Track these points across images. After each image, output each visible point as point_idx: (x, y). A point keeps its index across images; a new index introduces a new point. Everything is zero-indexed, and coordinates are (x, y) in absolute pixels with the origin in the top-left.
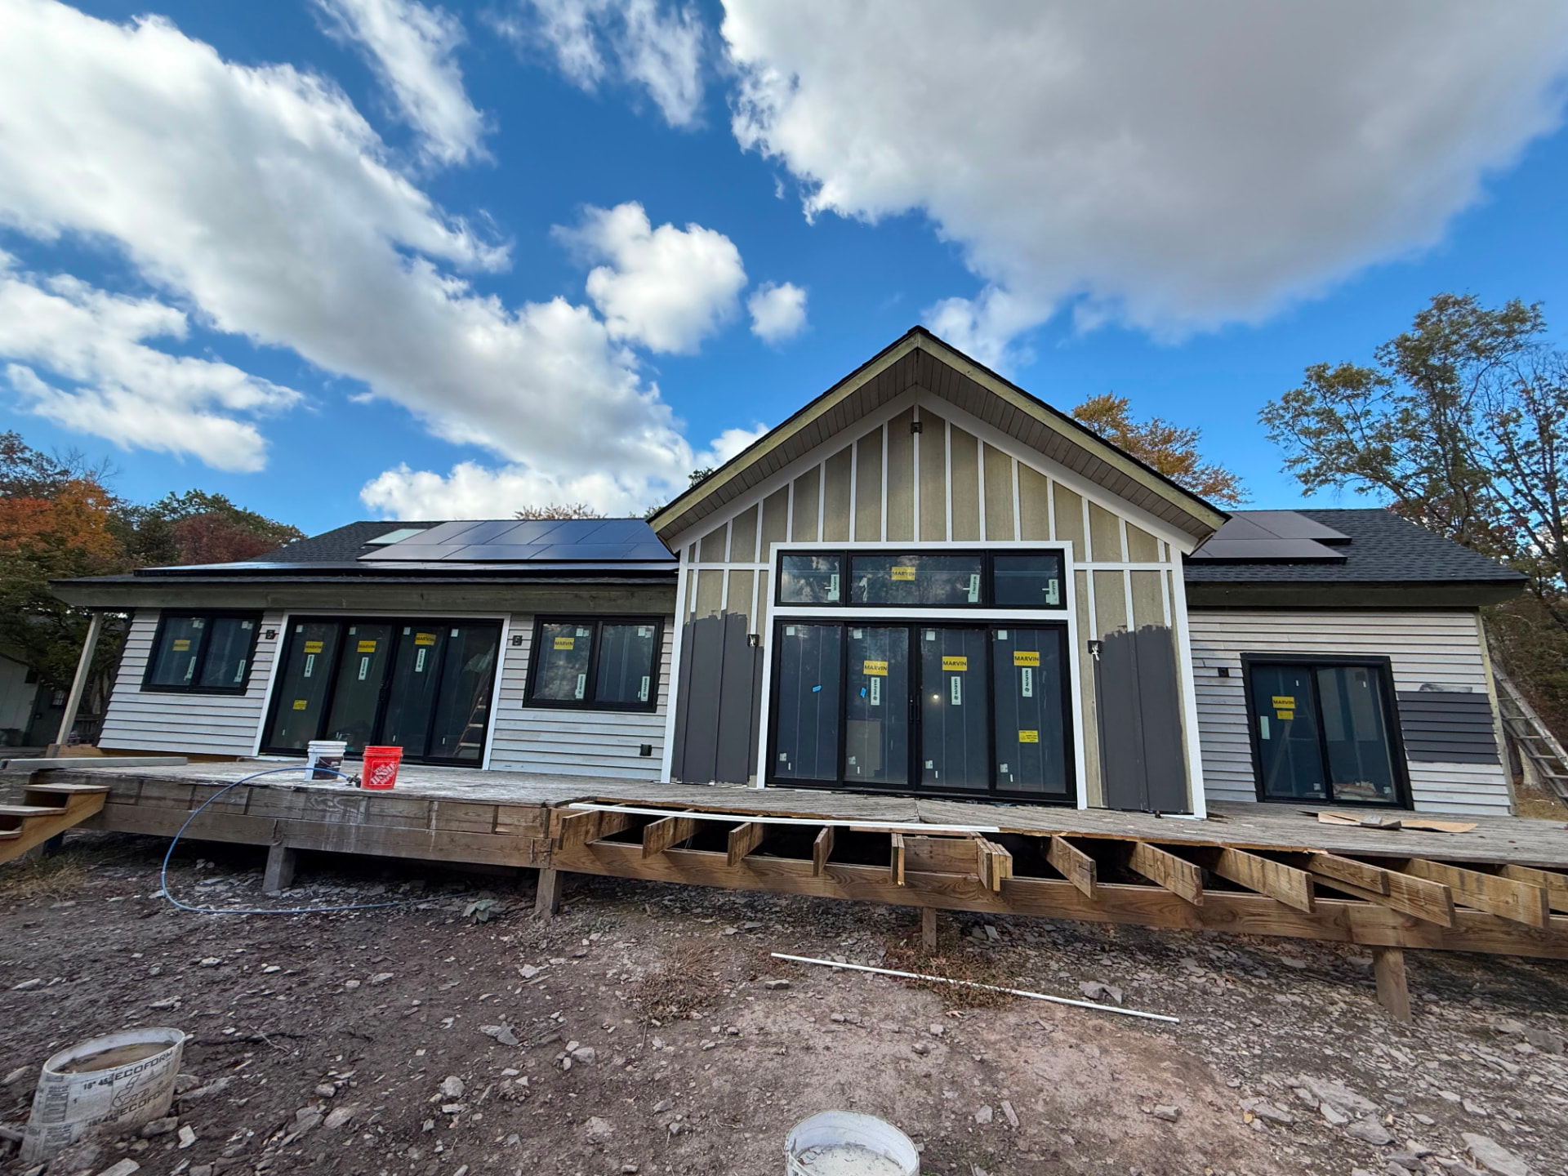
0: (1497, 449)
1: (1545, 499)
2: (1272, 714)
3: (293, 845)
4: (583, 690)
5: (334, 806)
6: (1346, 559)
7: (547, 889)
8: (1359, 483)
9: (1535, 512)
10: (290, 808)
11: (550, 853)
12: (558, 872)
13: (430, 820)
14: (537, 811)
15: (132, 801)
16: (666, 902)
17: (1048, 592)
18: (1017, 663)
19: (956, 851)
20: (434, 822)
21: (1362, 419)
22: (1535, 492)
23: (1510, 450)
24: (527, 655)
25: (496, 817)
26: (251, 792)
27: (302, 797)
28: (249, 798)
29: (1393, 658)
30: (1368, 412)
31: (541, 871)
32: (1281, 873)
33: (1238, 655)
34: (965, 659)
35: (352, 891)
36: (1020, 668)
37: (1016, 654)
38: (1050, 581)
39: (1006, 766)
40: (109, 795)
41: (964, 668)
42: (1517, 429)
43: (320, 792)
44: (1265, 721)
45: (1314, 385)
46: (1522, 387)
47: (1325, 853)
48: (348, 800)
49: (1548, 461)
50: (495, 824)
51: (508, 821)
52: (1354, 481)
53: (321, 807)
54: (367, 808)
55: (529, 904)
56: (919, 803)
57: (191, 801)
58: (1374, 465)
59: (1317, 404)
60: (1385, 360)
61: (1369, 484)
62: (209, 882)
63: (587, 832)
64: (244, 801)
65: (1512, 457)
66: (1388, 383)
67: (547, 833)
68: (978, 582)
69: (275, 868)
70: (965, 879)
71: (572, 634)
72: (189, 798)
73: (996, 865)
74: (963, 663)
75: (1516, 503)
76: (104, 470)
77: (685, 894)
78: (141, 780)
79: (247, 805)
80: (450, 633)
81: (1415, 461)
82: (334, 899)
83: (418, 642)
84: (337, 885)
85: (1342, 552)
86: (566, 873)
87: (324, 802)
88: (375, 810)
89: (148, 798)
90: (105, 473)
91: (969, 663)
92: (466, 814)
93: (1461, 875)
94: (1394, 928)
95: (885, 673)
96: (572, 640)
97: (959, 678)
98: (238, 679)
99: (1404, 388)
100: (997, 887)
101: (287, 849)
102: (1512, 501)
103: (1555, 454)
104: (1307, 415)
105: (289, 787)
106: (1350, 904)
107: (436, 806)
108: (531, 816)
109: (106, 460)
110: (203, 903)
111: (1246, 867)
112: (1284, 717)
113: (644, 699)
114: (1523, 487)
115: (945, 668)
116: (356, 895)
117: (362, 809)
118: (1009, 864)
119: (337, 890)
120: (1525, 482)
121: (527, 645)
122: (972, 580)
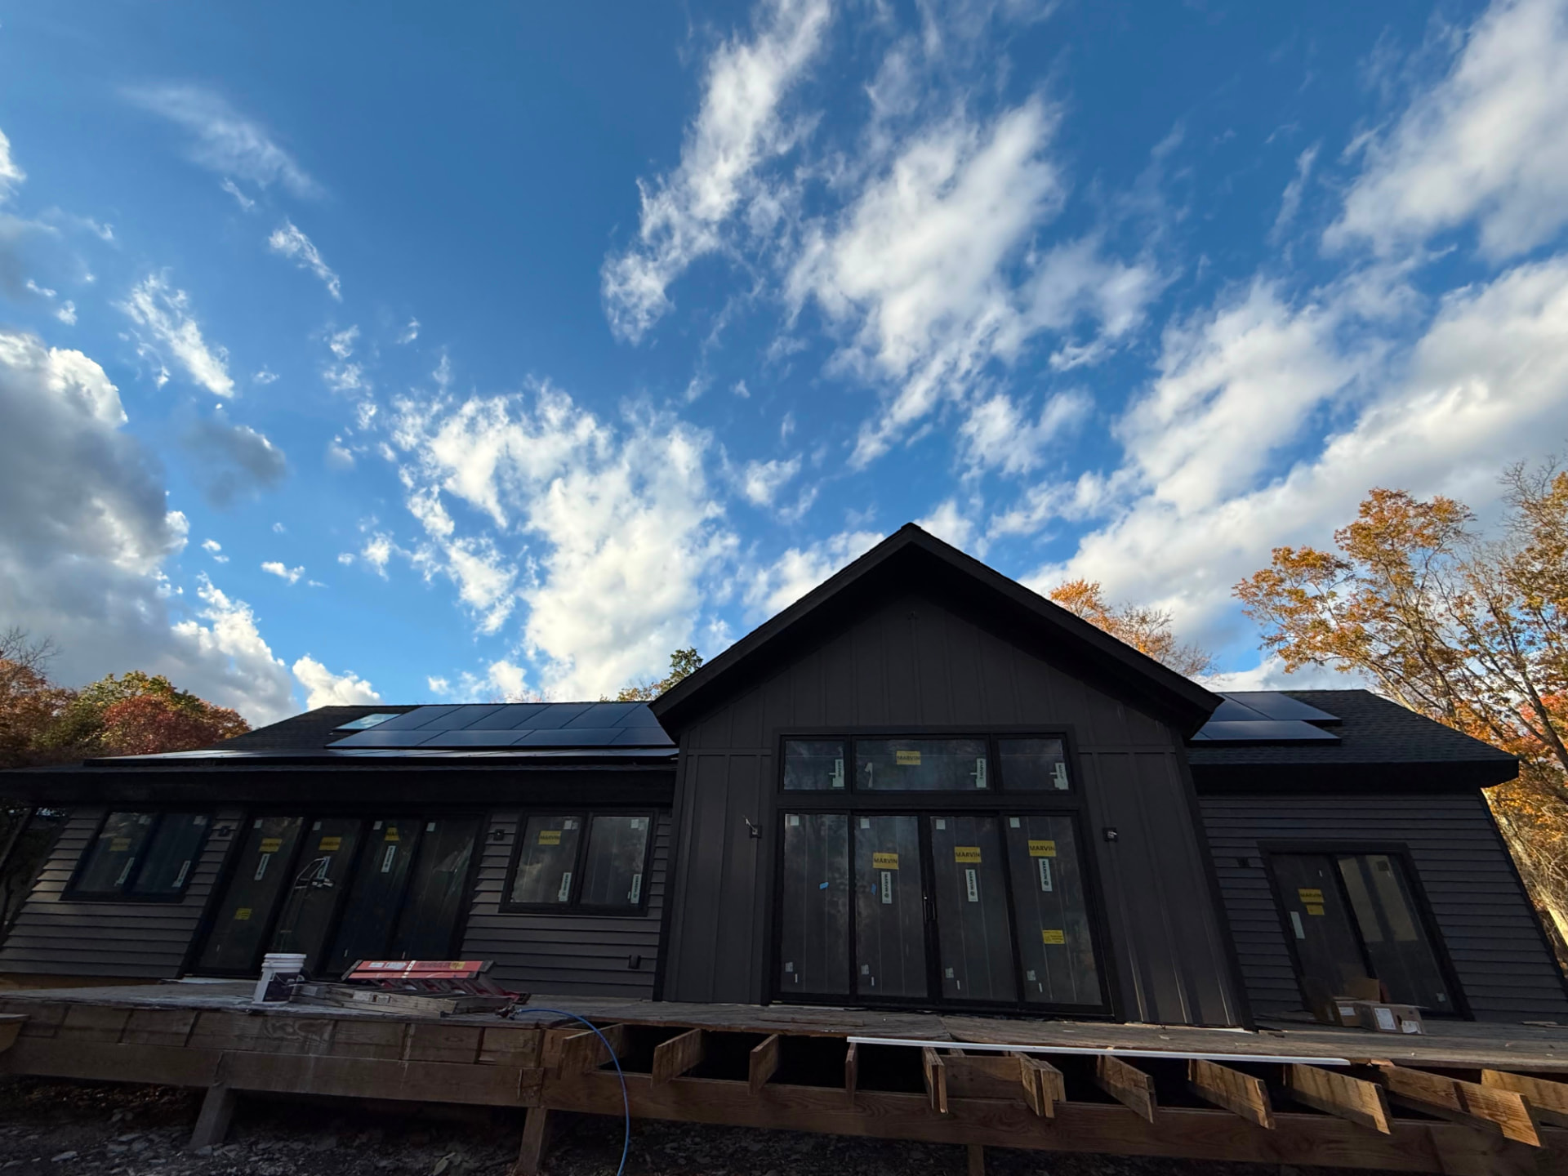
0: (1460, 631)
1: (1519, 678)
2: (1302, 909)
3: (237, 1085)
4: (567, 892)
5: (294, 1033)
6: (1340, 740)
7: (534, 1132)
8: (1338, 662)
9: (1512, 691)
10: (241, 1037)
11: (541, 1086)
12: (549, 1111)
13: (404, 1046)
14: (529, 1034)
15: (52, 1032)
16: (668, 1151)
17: (1056, 777)
18: (1032, 853)
19: (998, 1071)
20: (408, 1050)
21: (1329, 601)
22: (1506, 672)
23: (1471, 630)
24: (508, 851)
25: (481, 1042)
26: (197, 1018)
27: (259, 1020)
28: (194, 1026)
29: (1410, 845)
30: (1333, 594)
31: (530, 1111)
32: (1349, 1087)
33: (1254, 843)
34: (978, 850)
35: (297, 1146)
36: (1037, 858)
37: (1031, 843)
38: (1057, 765)
39: (1033, 972)
40: (25, 1026)
41: (978, 860)
42: (1473, 611)
43: (280, 1015)
44: (1295, 917)
45: (1279, 567)
46: (1466, 572)
47: (1391, 1064)
48: (311, 1025)
49: (1510, 642)
50: (480, 1051)
51: (493, 1047)
52: (1332, 660)
53: (279, 1034)
54: (332, 1036)
55: (507, 1158)
56: (945, 1020)
57: (124, 1031)
58: (1349, 644)
59: (1287, 585)
60: (1341, 543)
61: (1348, 663)
62: (124, 1138)
63: (585, 1059)
64: (187, 1029)
65: (1475, 639)
66: (1346, 566)
67: (539, 1063)
68: (984, 766)
69: (210, 1116)
70: (1012, 1106)
71: (560, 827)
72: (121, 1027)
73: (1046, 1085)
74: (976, 855)
75: (1492, 682)
76: (42, 651)
77: (688, 1140)
78: (68, 1005)
79: (191, 1033)
80: (426, 826)
81: (1385, 641)
82: (277, 1156)
83: (387, 838)
84: (279, 1139)
85: (1335, 734)
86: (557, 1112)
87: (282, 1028)
88: (341, 1037)
89: (72, 1028)
90: (42, 654)
91: (983, 855)
92: (447, 1039)
93: (1537, 1086)
94: (1484, 1153)
95: (895, 866)
96: (559, 834)
97: (973, 872)
98: (178, 884)
99: (1363, 570)
100: (1050, 1114)
101: (230, 1091)
102: (1487, 681)
103: (1515, 634)
104: (1278, 594)
105: (244, 1010)
106: (1431, 1124)
107: (412, 1031)
108: (522, 1039)
109: (47, 641)
110: (118, 1166)
111: (1312, 1083)
112: (1314, 913)
113: (635, 900)
114: (1493, 667)
115: (958, 860)
116: (303, 1151)
117: (326, 1036)
118: (1060, 1082)
119: (280, 1145)
120: (1495, 663)
121: (510, 840)
122: (979, 764)
